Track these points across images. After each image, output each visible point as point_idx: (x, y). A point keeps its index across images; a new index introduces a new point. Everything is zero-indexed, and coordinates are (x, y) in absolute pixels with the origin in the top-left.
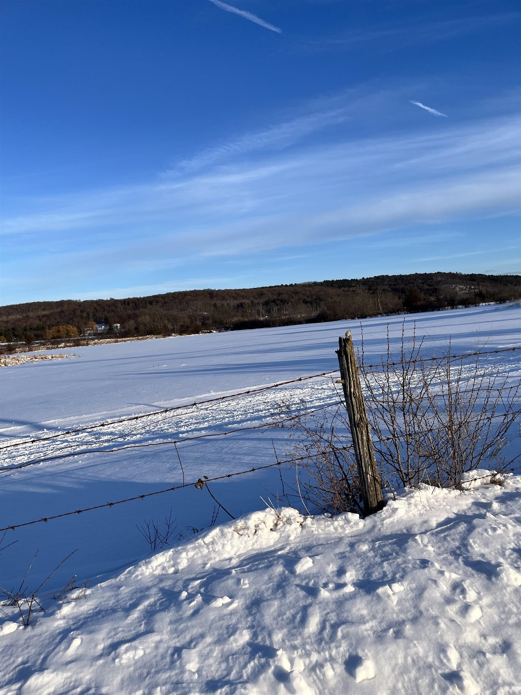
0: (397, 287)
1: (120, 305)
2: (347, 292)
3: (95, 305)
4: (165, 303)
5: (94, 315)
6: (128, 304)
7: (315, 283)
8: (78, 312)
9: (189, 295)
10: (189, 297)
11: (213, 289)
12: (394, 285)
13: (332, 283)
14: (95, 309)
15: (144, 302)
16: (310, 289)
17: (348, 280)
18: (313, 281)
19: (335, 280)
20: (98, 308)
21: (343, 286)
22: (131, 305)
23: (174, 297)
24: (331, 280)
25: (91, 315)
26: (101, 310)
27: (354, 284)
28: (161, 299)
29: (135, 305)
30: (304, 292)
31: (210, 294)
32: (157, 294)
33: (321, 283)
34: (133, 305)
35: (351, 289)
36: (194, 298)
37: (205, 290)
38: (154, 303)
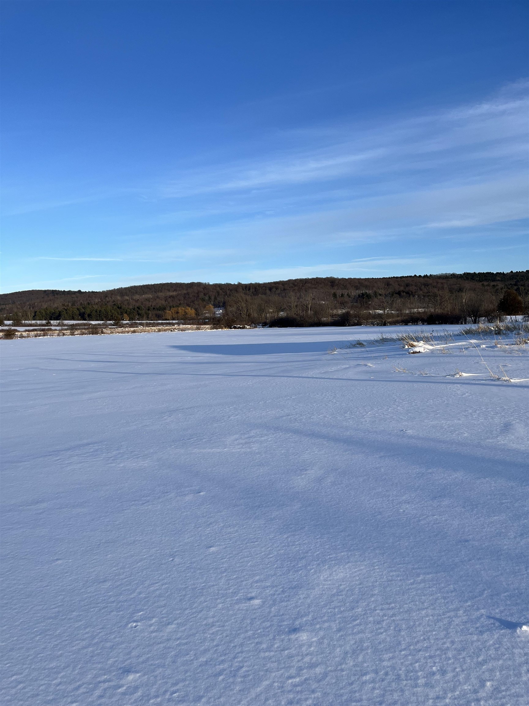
1: (241, 290)
2: (486, 287)
3: (218, 289)
4: (284, 290)
5: (215, 298)
6: (249, 289)
7: (454, 276)
8: (201, 295)
9: (309, 283)
10: (309, 285)
11: (336, 277)
13: (473, 276)
14: (218, 293)
15: (264, 288)
16: (444, 281)
17: (493, 273)
18: (451, 273)
19: (477, 272)
20: (221, 291)
21: (486, 280)
22: (251, 290)
23: (294, 284)
24: (472, 272)
25: (213, 298)
26: (223, 294)
27: (498, 278)
28: (281, 286)
29: (256, 291)
30: (435, 284)
31: (332, 282)
32: (278, 280)
33: (461, 275)
34: (254, 290)
35: (492, 283)
36: (314, 286)
37: (327, 278)
38: (274, 290)
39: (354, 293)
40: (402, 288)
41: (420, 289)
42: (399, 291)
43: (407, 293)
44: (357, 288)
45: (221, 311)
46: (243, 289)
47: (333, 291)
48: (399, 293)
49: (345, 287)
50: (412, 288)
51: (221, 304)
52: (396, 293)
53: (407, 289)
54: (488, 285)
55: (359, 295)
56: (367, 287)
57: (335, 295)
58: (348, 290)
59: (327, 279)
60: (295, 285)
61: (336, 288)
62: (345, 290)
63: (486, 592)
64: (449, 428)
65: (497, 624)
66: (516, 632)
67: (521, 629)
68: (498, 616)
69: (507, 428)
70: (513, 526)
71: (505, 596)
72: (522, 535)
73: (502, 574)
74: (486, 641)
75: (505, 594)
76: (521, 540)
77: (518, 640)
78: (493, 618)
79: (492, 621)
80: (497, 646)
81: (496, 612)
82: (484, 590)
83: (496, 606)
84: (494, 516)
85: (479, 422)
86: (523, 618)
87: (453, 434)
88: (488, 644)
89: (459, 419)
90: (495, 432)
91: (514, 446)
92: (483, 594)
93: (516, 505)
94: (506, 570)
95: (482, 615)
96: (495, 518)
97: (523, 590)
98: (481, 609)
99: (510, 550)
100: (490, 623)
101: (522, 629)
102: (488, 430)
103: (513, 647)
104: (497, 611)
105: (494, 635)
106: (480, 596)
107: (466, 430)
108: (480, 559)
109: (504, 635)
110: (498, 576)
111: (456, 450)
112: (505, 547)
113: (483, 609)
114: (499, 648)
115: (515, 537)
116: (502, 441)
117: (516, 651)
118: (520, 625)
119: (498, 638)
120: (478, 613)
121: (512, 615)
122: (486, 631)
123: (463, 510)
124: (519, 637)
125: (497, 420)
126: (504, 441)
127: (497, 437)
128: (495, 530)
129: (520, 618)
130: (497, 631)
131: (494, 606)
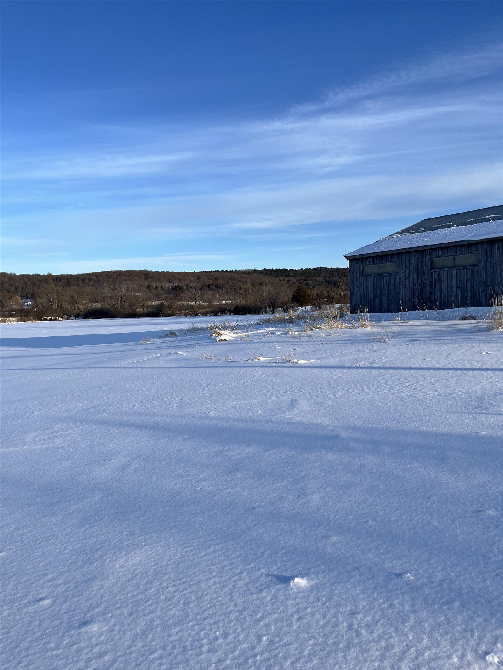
0: (331, 279)
1: (51, 281)
2: (282, 282)
3: (26, 280)
4: (97, 281)
5: (23, 289)
6: (61, 280)
7: (255, 271)
8: (7, 286)
9: (123, 275)
10: (123, 277)
11: (149, 270)
12: (329, 278)
13: (271, 272)
15: (76, 279)
16: (247, 276)
17: (287, 270)
18: (253, 269)
19: (274, 268)
20: (29, 283)
21: (282, 275)
22: (63, 281)
23: (107, 276)
24: (270, 268)
25: (20, 289)
26: (31, 284)
27: (291, 274)
28: (94, 277)
29: (67, 282)
30: (240, 278)
31: (146, 275)
32: (91, 272)
33: (261, 270)
34: (65, 281)
35: (287, 279)
36: (128, 278)
38: (87, 281)
39: (168, 285)
40: (211, 282)
41: (227, 283)
42: (209, 285)
43: (216, 286)
44: (170, 281)
45: (30, 302)
46: (53, 280)
47: (147, 284)
48: (209, 286)
49: (159, 280)
50: (220, 282)
51: (30, 295)
52: (206, 287)
53: (216, 283)
54: (284, 280)
55: (172, 288)
56: (179, 280)
57: (149, 287)
58: (161, 282)
59: (141, 272)
60: (109, 277)
61: (150, 280)
62: (159, 283)
63: (267, 552)
64: (246, 407)
65: (275, 580)
66: (289, 584)
67: (294, 581)
68: (275, 573)
69: (293, 403)
70: (292, 490)
71: (282, 554)
72: (299, 496)
73: (281, 534)
74: (264, 598)
75: (283, 552)
76: (298, 501)
77: (291, 592)
78: (271, 575)
79: (270, 578)
80: (274, 601)
81: (274, 570)
82: (265, 551)
83: (274, 564)
84: (278, 483)
85: (271, 400)
86: (296, 571)
87: (249, 412)
88: (266, 601)
89: (255, 399)
90: (283, 408)
91: (298, 419)
92: (264, 554)
93: (296, 471)
94: (284, 529)
95: (262, 575)
96: (278, 484)
97: (297, 546)
98: (262, 569)
99: (289, 511)
100: (268, 580)
101: (295, 581)
102: (278, 406)
103: (287, 600)
104: (275, 568)
105: (271, 591)
106: (262, 557)
107: (261, 408)
108: (262, 524)
109: (279, 590)
110: (278, 536)
111: (250, 427)
112: (285, 509)
113: (263, 568)
114: (275, 602)
115: (293, 500)
116: (289, 415)
117: (289, 603)
118: (292, 578)
119: (275, 593)
120: (259, 573)
121: (287, 570)
122: (265, 588)
123: (253, 481)
124: (291, 589)
125: (285, 398)
126: (290, 415)
127: (285, 412)
128: (278, 495)
129: (294, 571)
130: (274, 587)
131: (272, 564)
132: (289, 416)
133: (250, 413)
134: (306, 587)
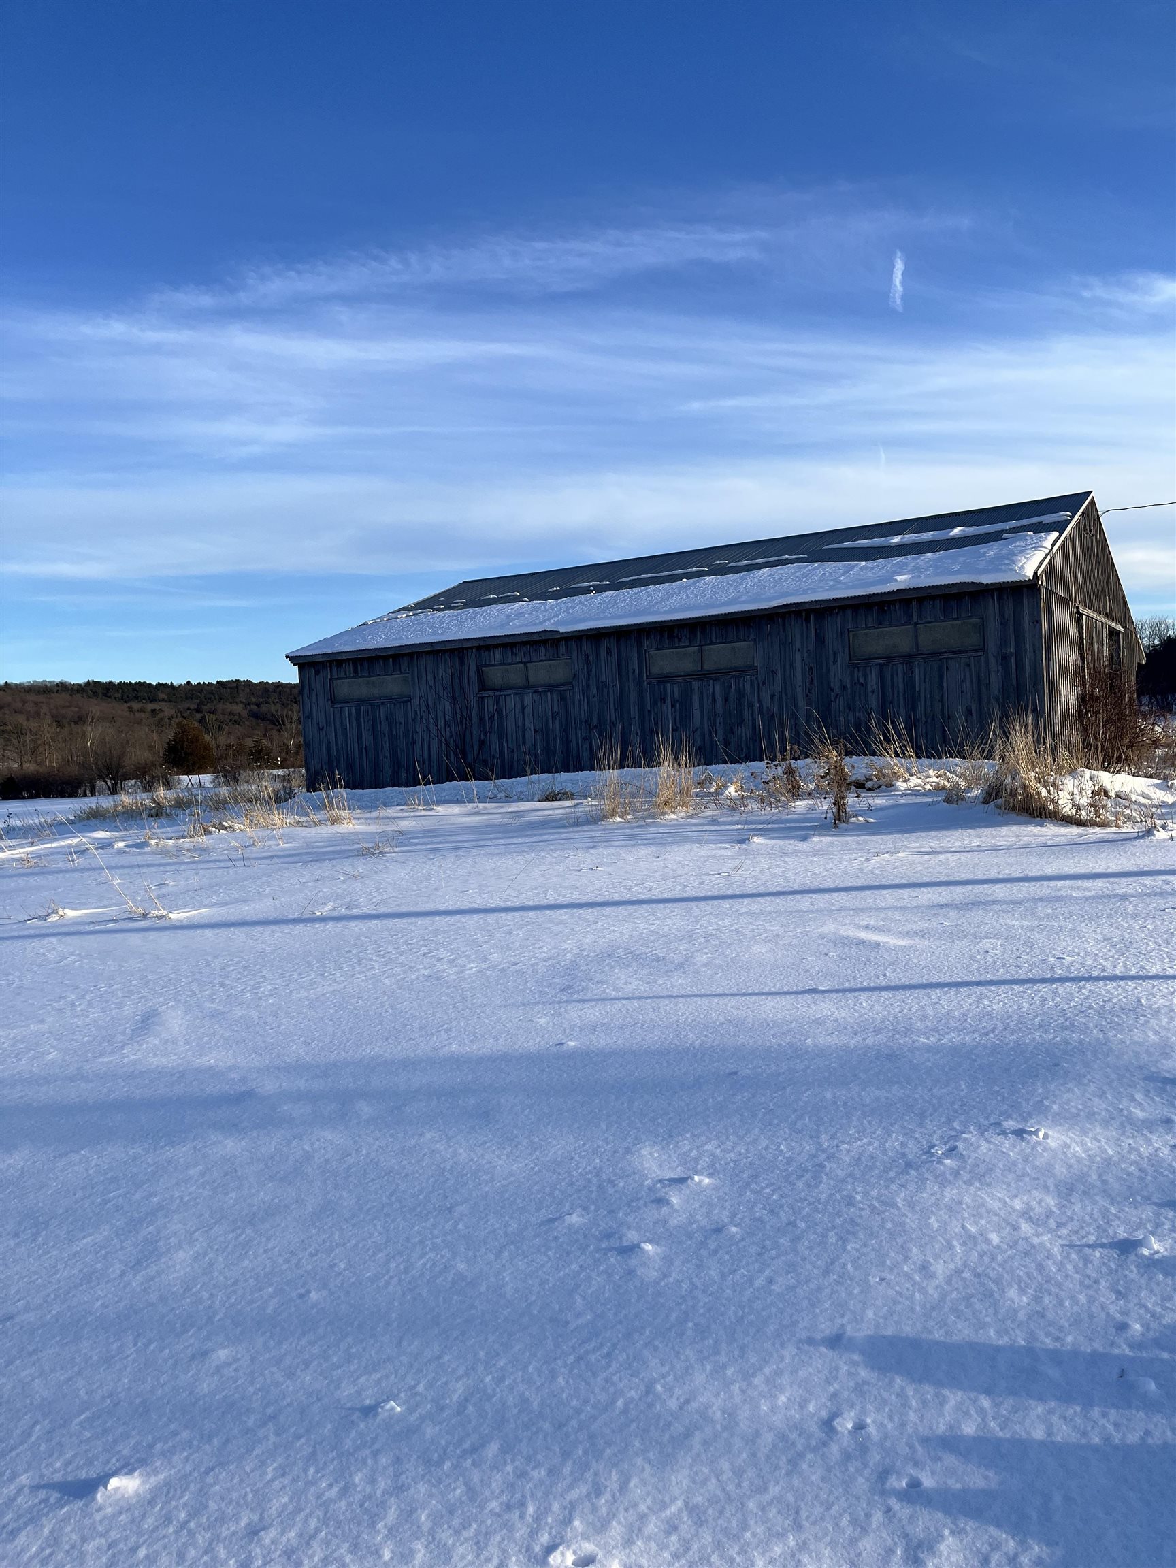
0: (264, 709)
2: (138, 715)
7: (63, 687)
12: (258, 705)
13: (108, 689)
16: (41, 698)
17: (150, 684)
18: (57, 680)
19: (116, 680)
21: (136, 698)
24: (105, 680)
27: (162, 696)
30: (19, 705)
33: (79, 685)
35: (151, 706)
54: (142, 710)
63: (39, 1427)
64: (14, 1045)
65: (55, 1496)
66: (94, 1499)
67: (106, 1488)
68: (57, 1478)
69: (147, 1022)
70: (122, 1248)
71: (81, 1423)
72: (138, 1262)
73: (79, 1373)
74: (22, 1550)
75: (83, 1417)
76: (135, 1276)
77: (98, 1517)
78: (44, 1486)
79: (42, 1494)
80: (48, 1551)
81: (56, 1470)
82: (35, 1424)
83: (56, 1455)
84: (84, 1237)
85: (88, 1020)
86: (114, 1460)
87: (20, 1059)
88: (26, 1556)
90: (119, 1038)
91: (155, 1061)
92: (29, 1435)
93: (137, 1197)
94: (91, 1357)
95: (20, 1491)
96: (85, 1241)
97: (123, 1394)
98: (19, 1476)
99: (107, 1307)
100: (37, 1501)
101: (109, 1487)
102: (104, 1034)
103: (84, 1540)
104: (58, 1465)
105: (43, 1527)
106: (22, 1443)
107: (55, 1043)
108: (30, 1354)
109: (66, 1519)
110: (70, 1379)
111: (21, 1097)
112: (99, 1303)
113: (26, 1472)
114: (51, 1555)
115: (123, 1274)
116: (132, 1054)
117: (90, 1547)
118: (103, 1480)
119: (52, 1532)
120: (12, 1487)
121: (90, 1463)
122: (26, 1525)
123: (12, 1243)
124: (99, 1509)
125: (129, 1009)
126: (135, 1054)
127: (122, 1048)
128: (80, 1271)
129: (108, 1462)
130: (51, 1515)
131: (50, 1456)
132: (132, 1057)
133: (23, 1062)
134: (137, 1494)
